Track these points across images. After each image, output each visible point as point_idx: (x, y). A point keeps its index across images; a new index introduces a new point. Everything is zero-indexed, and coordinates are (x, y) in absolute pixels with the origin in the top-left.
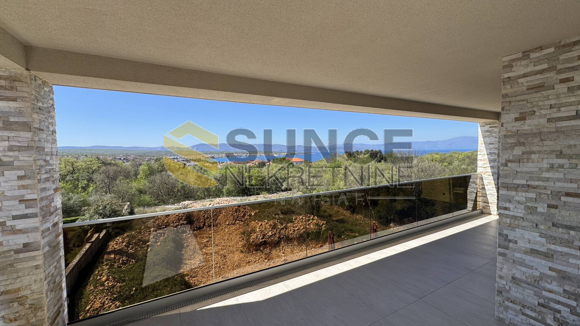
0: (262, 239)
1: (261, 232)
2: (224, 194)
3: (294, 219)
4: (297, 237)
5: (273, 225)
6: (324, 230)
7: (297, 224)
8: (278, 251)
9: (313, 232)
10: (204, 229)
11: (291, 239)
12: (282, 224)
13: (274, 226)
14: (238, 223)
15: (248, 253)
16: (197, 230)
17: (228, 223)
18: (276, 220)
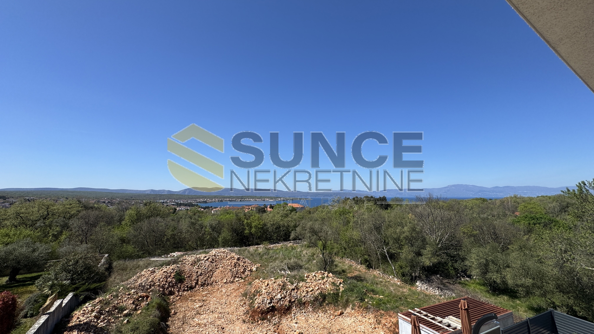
0: (269, 303)
1: (268, 294)
2: (219, 244)
3: (306, 277)
4: (311, 300)
5: (282, 284)
6: (343, 291)
7: (310, 283)
8: (290, 319)
9: (329, 294)
10: (196, 289)
11: (304, 303)
12: (292, 284)
13: (283, 286)
14: (237, 281)
15: (252, 323)
16: (188, 290)
17: (225, 281)
18: (285, 279)
